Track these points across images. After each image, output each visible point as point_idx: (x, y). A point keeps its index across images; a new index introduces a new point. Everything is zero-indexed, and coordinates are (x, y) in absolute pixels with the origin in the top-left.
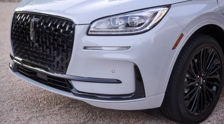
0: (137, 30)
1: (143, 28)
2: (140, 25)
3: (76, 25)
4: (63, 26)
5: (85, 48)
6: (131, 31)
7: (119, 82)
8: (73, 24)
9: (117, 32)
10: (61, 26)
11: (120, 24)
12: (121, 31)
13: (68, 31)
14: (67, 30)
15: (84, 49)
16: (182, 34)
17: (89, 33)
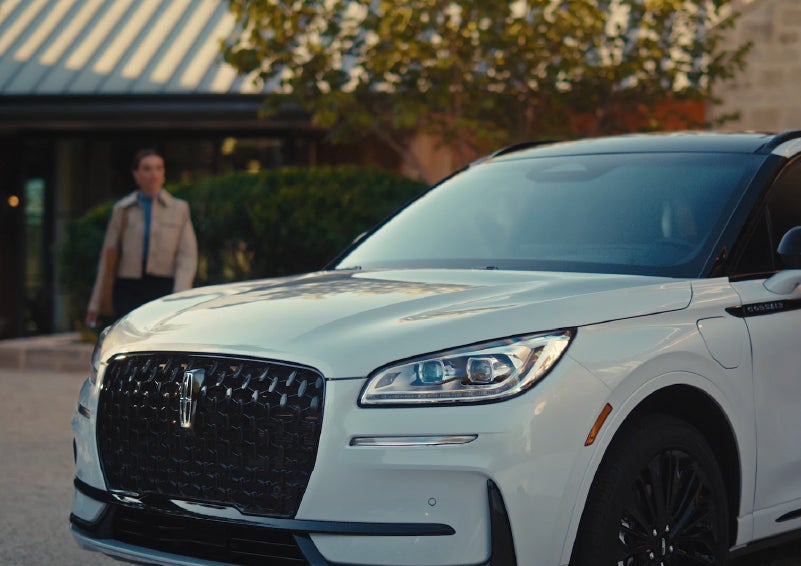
0: (493, 392)
1: (508, 387)
2: (499, 379)
3: (327, 379)
4: (288, 383)
5: (353, 442)
6: (476, 394)
7: (447, 530)
8: (319, 379)
9: (439, 396)
10: (281, 386)
11: (445, 378)
12: (451, 395)
13: (304, 396)
14: (300, 394)
15: (351, 445)
16: (608, 404)
17: (364, 400)
